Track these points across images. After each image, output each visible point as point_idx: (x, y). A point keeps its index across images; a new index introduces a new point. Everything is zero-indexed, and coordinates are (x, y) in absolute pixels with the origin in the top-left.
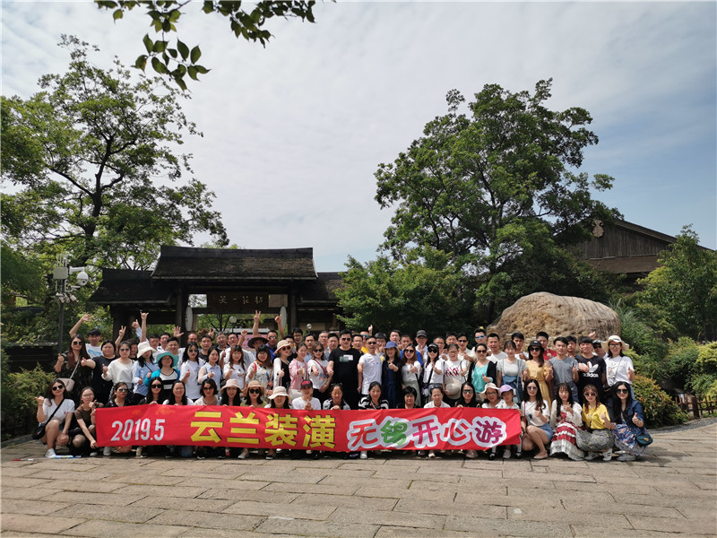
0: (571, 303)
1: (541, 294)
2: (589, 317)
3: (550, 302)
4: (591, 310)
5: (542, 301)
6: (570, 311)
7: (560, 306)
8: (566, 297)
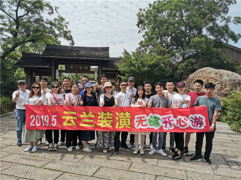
0: (221, 72)
1: (208, 68)
2: (230, 79)
3: (212, 72)
4: (231, 75)
5: (208, 71)
6: (221, 75)
7: (216, 73)
8: (219, 70)
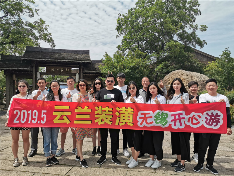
0: (192, 74)
1: (180, 70)
2: (199, 80)
3: (184, 74)
4: (200, 77)
5: (181, 73)
6: (192, 77)
7: (188, 75)
8: (190, 72)
